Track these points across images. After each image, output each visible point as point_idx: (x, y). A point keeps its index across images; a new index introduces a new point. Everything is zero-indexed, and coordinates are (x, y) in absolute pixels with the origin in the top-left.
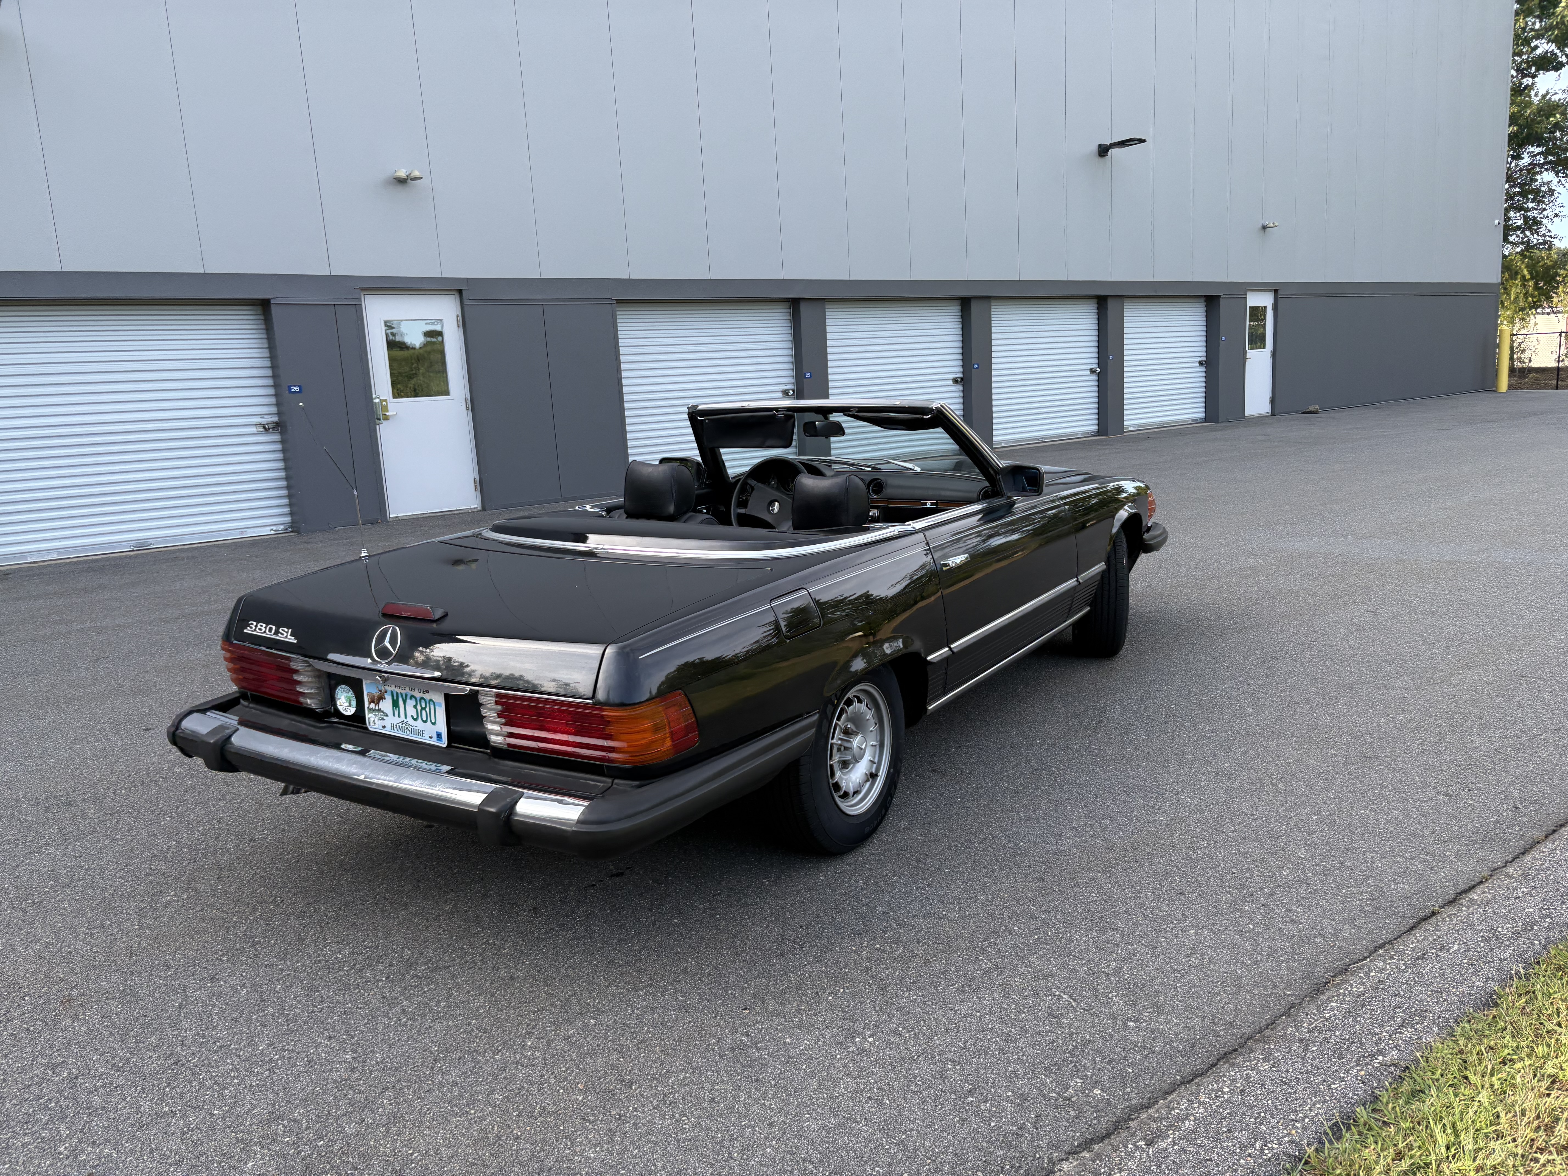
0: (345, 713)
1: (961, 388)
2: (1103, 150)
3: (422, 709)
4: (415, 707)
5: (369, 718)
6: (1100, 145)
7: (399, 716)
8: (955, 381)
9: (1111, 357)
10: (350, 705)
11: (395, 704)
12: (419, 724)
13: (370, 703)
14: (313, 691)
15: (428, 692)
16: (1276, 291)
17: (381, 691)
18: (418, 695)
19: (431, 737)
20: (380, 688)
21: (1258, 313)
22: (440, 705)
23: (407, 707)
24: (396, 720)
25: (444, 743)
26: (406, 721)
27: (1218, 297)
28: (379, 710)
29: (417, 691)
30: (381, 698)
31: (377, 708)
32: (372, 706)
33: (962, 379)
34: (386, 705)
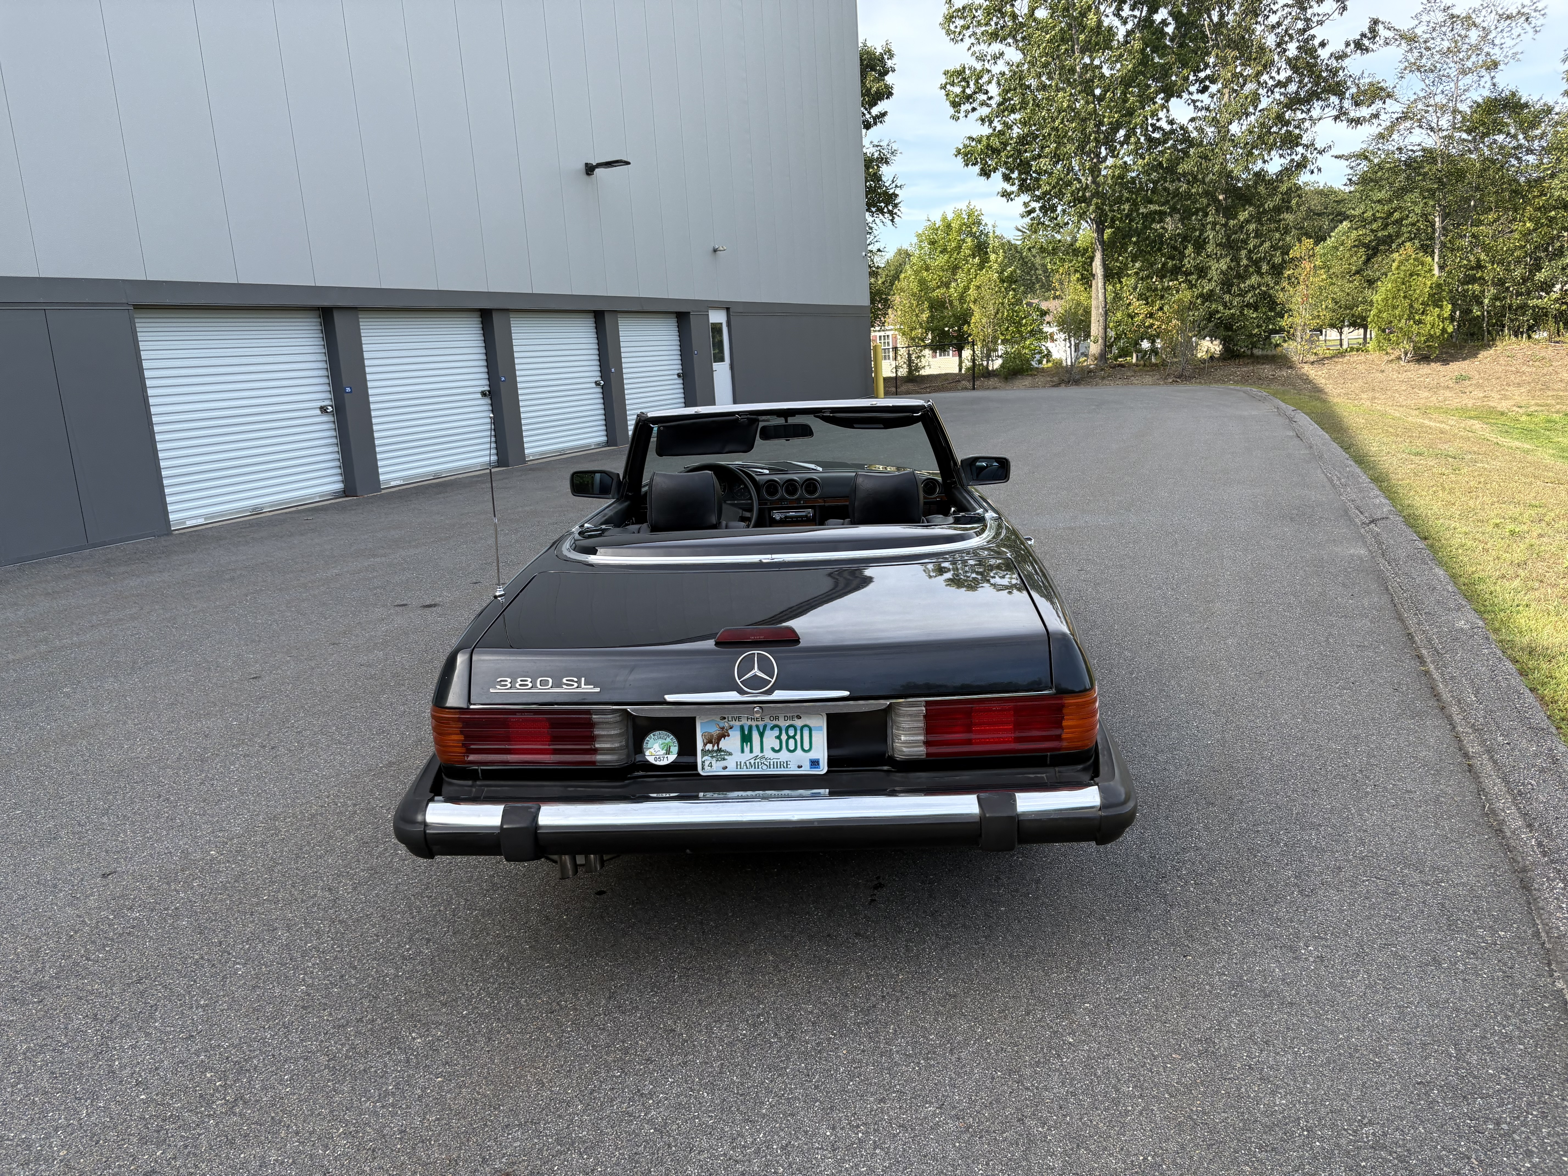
0: (658, 763)
1: (489, 402)
2: (590, 169)
3: (789, 737)
4: (779, 737)
5: (703, 762)
6: (586, 164)
7: (751, 751)
8: (484, 394)
9: (613, 370)
10: (668, 752)
11: (746, 739)
12: (784, 755)
13: (705, 745)
14: (617, 745)
15: (799, 717)
16: (728, 309)
17: (723, 728)
18: (783, 724)
19: (800, 767)
20: (721, 725)
21: (717, 329)
22: (820, 729)
23: (764, 740)
24: (747, 756)
25: (823, 769)
26: (760, 755)
27: (687, 314)
28: (719, 750)
29: (781, 719)
30: (723, 735)
31: (716, 748)
32: (709, 747)
33: (489, 391)
34: (732, 742)
